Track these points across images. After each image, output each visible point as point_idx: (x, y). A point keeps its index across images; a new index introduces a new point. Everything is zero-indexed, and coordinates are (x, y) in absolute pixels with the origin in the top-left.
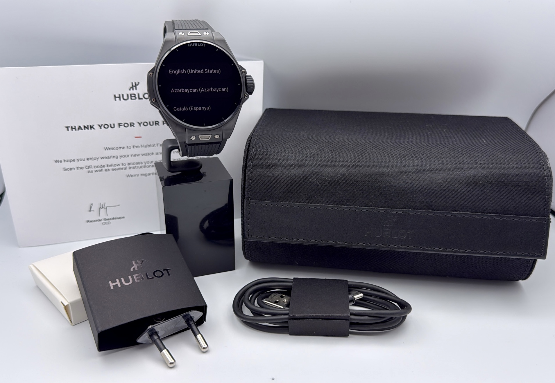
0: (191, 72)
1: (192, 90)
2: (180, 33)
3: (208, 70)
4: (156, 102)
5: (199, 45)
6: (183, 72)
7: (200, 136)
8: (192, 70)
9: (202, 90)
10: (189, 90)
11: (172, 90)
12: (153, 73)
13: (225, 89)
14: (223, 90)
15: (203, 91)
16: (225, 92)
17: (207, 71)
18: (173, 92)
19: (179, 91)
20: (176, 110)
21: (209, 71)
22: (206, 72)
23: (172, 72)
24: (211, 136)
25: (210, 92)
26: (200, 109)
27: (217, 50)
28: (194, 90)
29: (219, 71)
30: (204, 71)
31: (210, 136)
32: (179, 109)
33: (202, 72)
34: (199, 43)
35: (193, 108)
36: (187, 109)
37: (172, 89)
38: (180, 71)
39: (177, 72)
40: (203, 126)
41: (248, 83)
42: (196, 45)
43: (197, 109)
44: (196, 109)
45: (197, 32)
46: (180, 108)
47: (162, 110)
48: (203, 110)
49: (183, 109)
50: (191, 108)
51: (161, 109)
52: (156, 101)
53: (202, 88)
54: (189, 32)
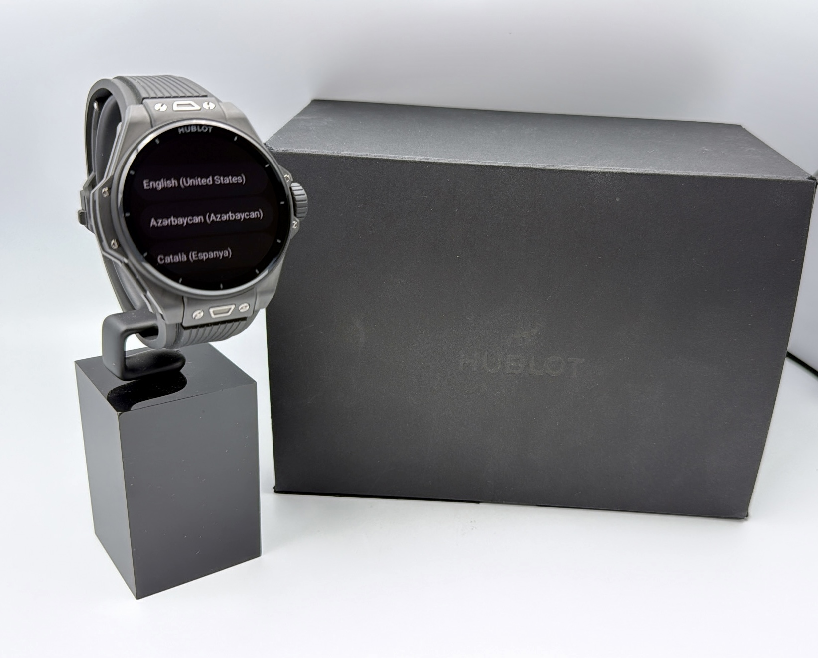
0: (187, 183)
1: (191, 218)
2: (158, 107)
3: (222, 178)
4: (120, 248)
5: (200, 128)
6: (173, 183)
7: (211, 310)
8: (190, 179)
9: (211, 219)
10: (186, 219)
11: (153, 222)
12: (110, 189)
13: (257, 214)
14: (253, 215)
15: (213, 220)
16: (257, 219)
17: (220, 180)
18: (154, 226)
19: (166, 222)
20: (163, 261)
21: (224, 180)
22: (218, 182)
23: (149, 185)
24: (233, 307)
25: (228, 222)
26: (212, 255)
27: (236, 138)
28: (197, 220)
29: (242, 179)
30: (213, 181)
31: (230, 309)
32: (169, 259)
33: (209, 181)
34: (201, 126)
35: (198, 254)
36: (185, 258)
37: (153, 220)
38: (165, 183)
39: (160, 185)
40: (218, 289)
41: (297, 199)
42: (194, 129)
43: (206, 255)
44: (203, 256)
45: (190, 104)
46: (171, 257)
47: (133, 265)
48: (216, 259)
49: (177, 259)
50: (193, 256)
51: (131, 261)
52: (119, 245)
53: (212, 215)
54: (175, 104)
